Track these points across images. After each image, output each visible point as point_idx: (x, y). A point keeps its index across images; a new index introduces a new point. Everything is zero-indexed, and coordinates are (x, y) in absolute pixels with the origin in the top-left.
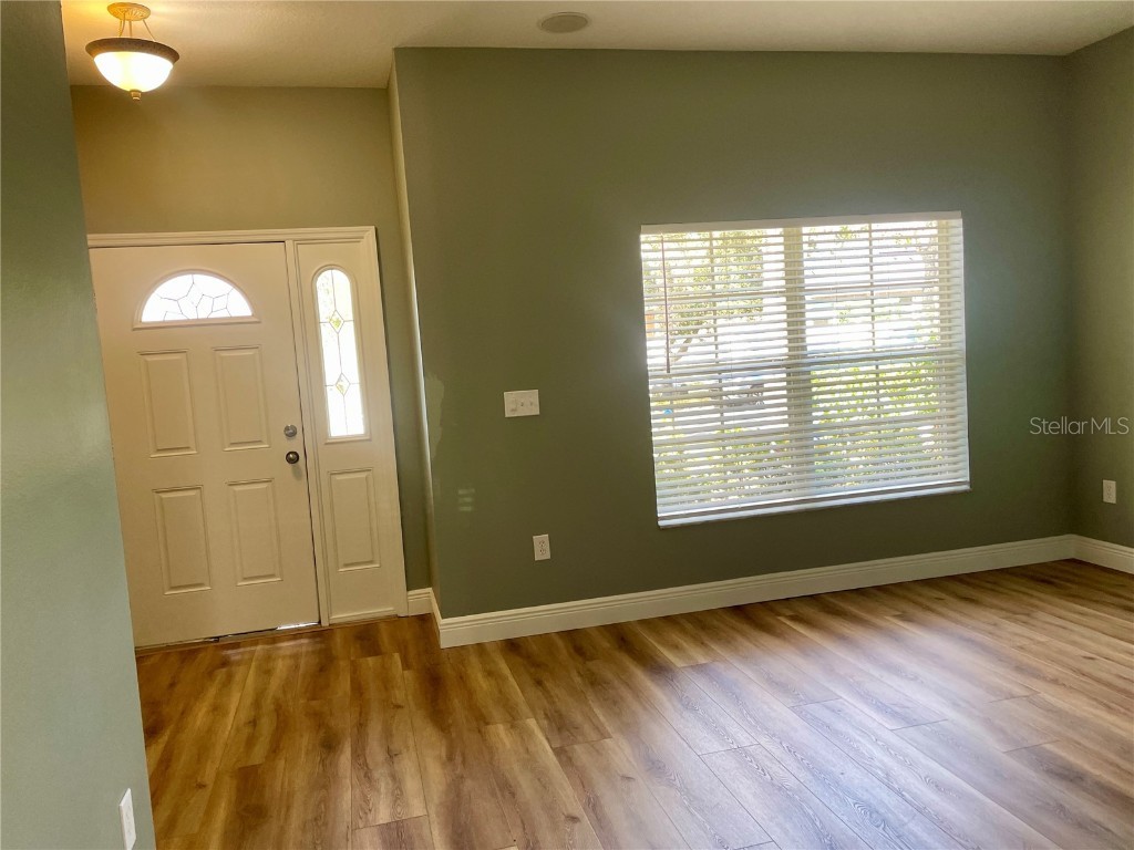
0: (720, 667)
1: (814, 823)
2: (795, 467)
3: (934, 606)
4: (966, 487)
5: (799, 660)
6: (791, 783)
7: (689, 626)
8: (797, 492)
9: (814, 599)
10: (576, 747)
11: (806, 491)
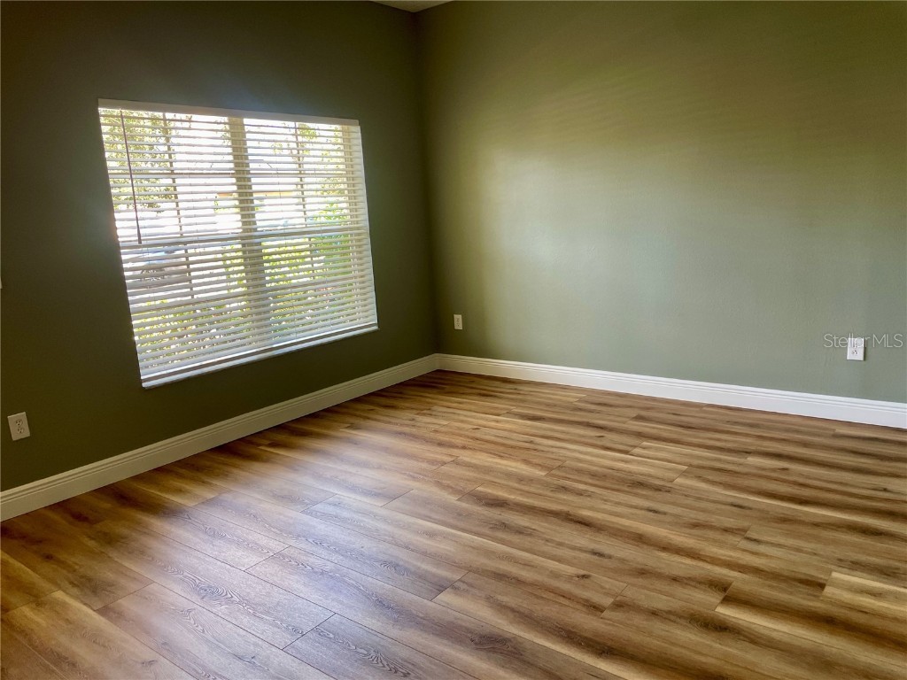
0: (227, 497)
1: (359, 589)
2: (255, 324)
3: (370, 416)
4: (375, 328)
5: (292, 476)
6: (329, 566)
7: (182, 471)
8: (259, 344)
9: (281, 428)
10: (120, 601)
11: (266, 342)
